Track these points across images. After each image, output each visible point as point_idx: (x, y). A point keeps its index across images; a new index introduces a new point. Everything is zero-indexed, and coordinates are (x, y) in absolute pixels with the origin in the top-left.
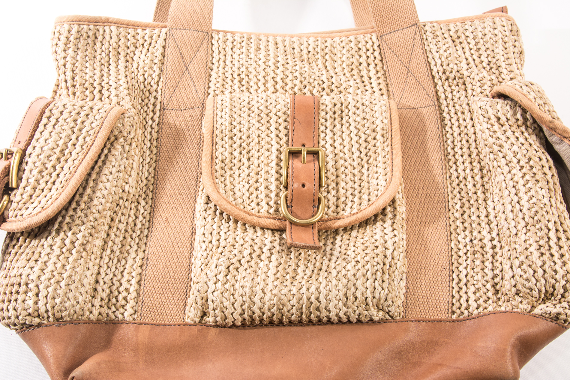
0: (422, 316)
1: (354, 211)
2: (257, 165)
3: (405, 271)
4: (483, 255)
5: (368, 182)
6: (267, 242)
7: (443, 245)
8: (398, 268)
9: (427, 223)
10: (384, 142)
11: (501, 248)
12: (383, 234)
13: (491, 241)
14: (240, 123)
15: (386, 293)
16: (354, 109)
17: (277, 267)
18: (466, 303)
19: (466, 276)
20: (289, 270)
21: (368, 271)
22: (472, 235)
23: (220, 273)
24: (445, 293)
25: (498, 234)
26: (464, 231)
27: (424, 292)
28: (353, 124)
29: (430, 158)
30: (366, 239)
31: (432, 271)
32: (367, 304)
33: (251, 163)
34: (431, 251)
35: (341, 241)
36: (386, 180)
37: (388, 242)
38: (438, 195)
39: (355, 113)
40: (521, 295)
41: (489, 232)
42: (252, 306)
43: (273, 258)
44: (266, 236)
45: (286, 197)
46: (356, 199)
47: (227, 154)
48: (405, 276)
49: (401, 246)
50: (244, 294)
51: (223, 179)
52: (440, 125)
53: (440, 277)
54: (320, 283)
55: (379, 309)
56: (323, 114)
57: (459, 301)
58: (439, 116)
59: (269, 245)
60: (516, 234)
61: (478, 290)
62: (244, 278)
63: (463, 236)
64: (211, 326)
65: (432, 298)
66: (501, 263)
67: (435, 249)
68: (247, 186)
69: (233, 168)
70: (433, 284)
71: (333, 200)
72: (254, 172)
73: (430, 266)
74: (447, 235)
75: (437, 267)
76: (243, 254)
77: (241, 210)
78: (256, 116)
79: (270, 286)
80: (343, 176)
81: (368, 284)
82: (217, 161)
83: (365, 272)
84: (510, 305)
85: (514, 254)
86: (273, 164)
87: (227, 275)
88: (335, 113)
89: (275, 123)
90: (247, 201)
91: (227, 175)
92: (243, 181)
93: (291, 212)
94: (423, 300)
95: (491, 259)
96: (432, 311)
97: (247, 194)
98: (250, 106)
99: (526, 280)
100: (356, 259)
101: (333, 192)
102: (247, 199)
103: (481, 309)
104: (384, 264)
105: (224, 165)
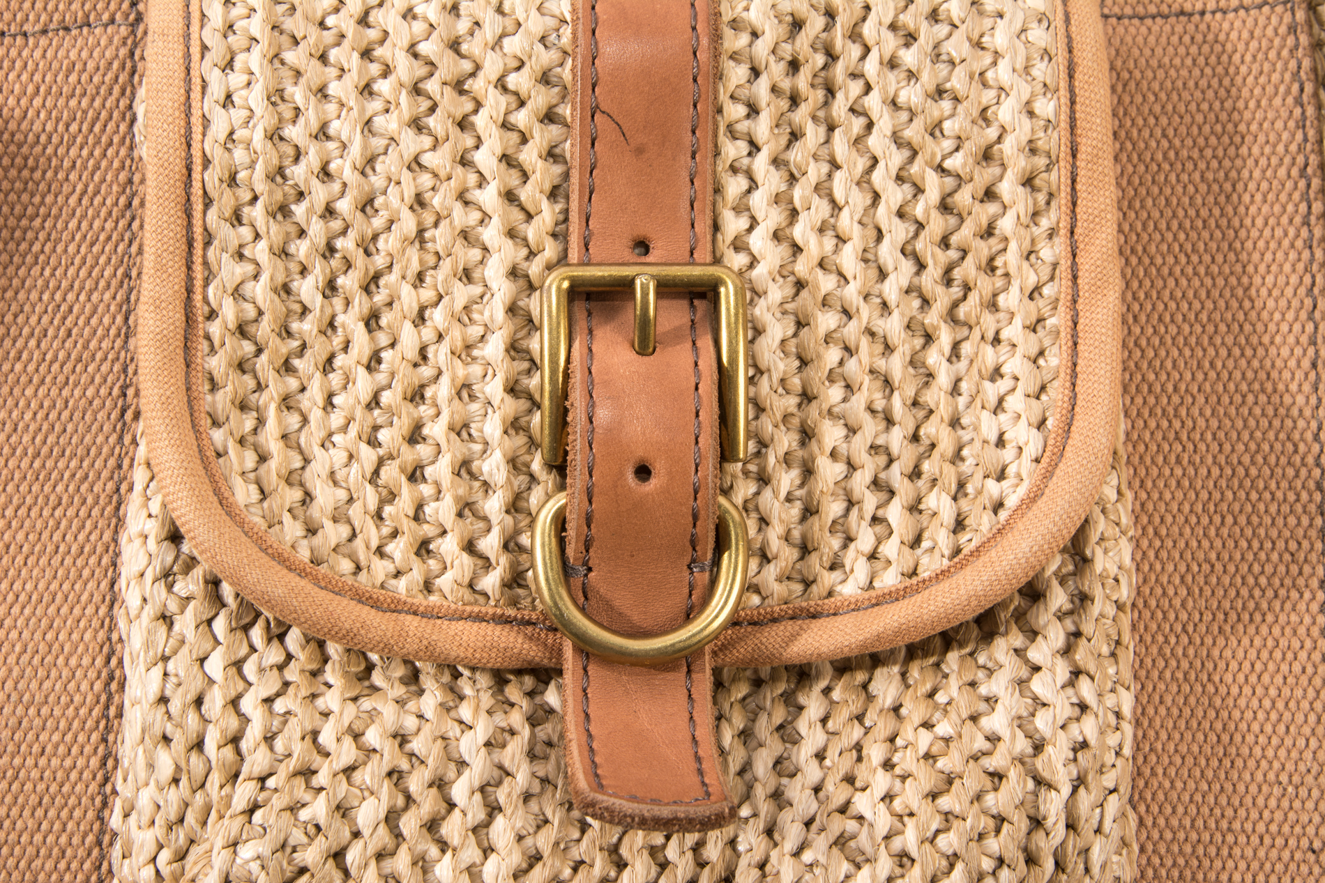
1: (889, 579)
2: (412, 354)
3: (1128, 874)
5: (955, 423)
6: (470, 745)
7: (1307, 730)
8: (1096, 870)
9: (1233, 616)
10: (1035, 214)
12: (1023, 706)
14: (322, 133)
16: (890, 42)
28: (885, 123)
29: (1257, 280)
30: (944, 728)
33: (383, 339)
34: (1251, 764)
35: (824, 722)
36: (1041, 424)
37: (1049, 749)
38: (1290, 472)
39: (892, 64)
43: (501, 831)
44: (465, 712)
45: (560, 522)
46: (895, 513)
47: (260, 291)
49: (1110, 758)
51: (249, 423)
52: (1310, 111)
56: (737, 74)
58: (1306, 63)
59: (478, 768)
67: (1270, 753)
68: (368, 455)
69: (296, 362)
71: (783, 516)
72: (398, 387)
73: (1242, 839)
76: (353, 822)
77: (336, 588)
78: (404, 98)
80: (835, 394)
82: (215, 329)
86: (494, 348)
88: (794, 66)
89: (495, 131)
90: (372, 534)
91: (269, 401)
92: (344, 429)
93: (585, 598)
97: (371, 497)
98: (373, 34)
100: (897, 844)
101: (787, 480)
102: (370, 524)
104: (1031, 861)
105: (248, 347)
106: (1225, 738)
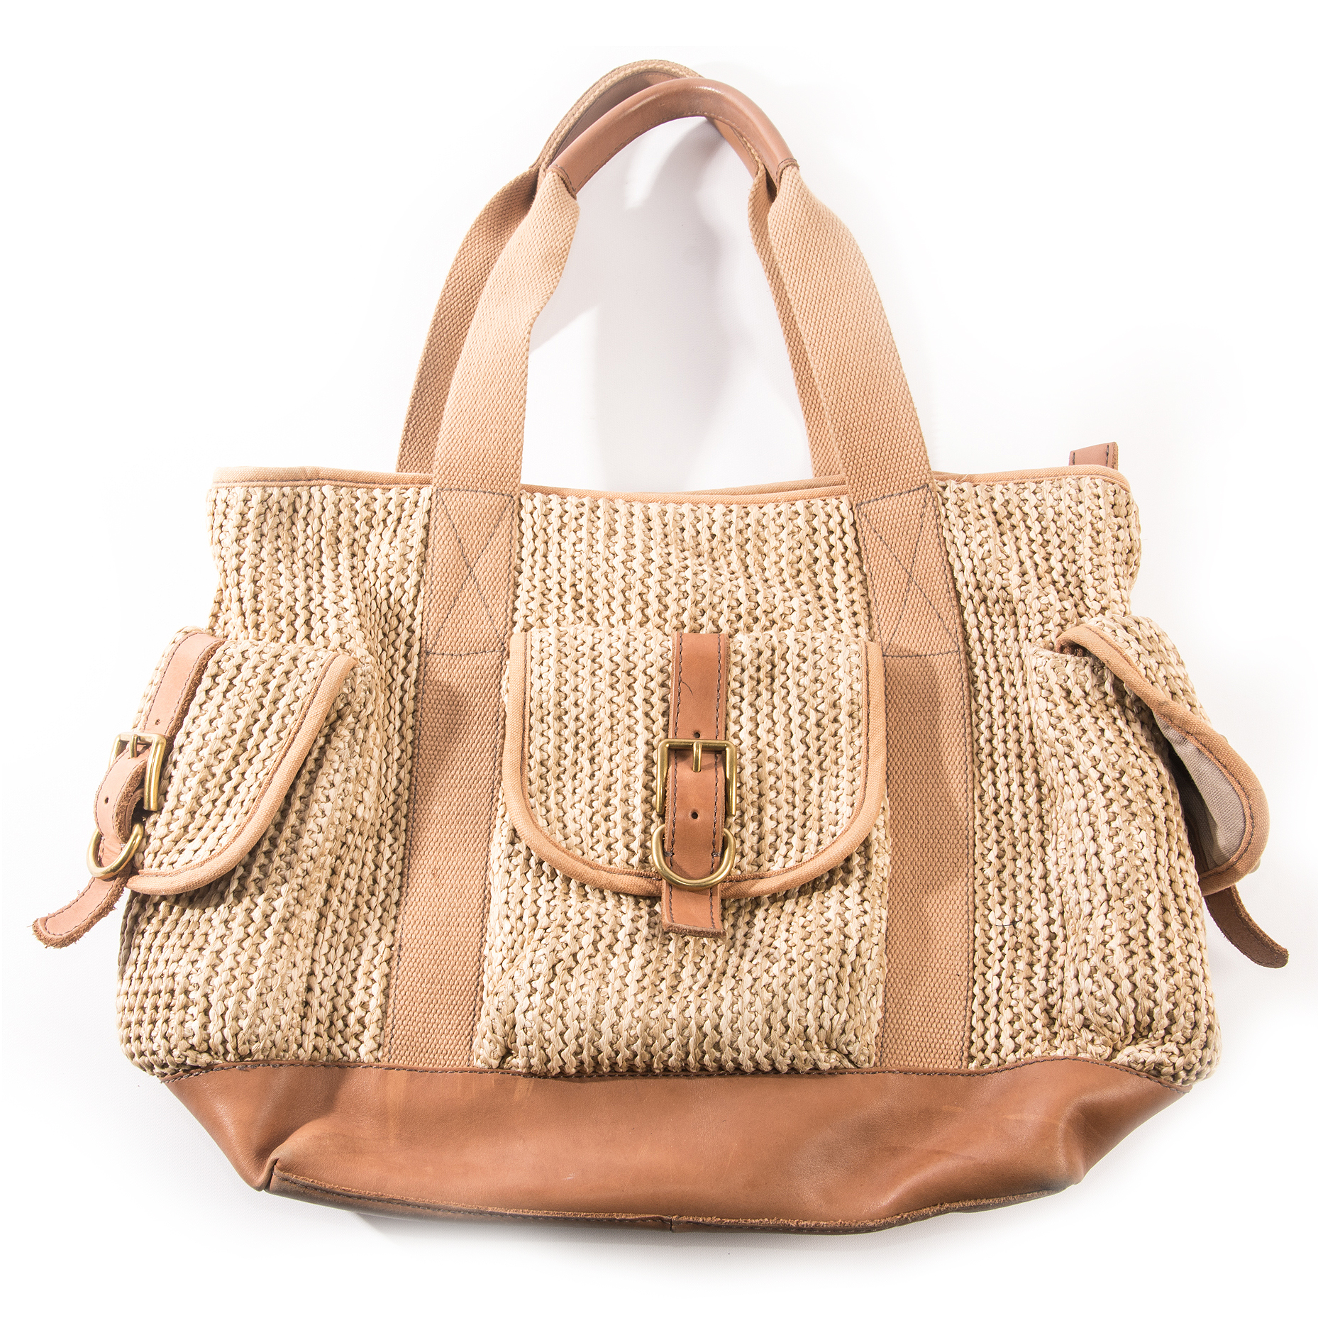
0: (911, 1064)
1: (791, 864)
2: (607, 772)
3: (882, 979)
4: (1032, 952)
5: (820, 807)
6: (625, 920)
7: (958, 930)
8: (868, 973)
9: (931, 887)
10: (853, 729)
11: (1065, 939)
12: (841, 910)
13: (1048, 924)
14: (576, 689)
15: (843, 1019)
16: (797, 661)
17: (643, 968)
18: (995, 1040)
19: (998, 990)
20: (665, 974)
21: (810, 977)
22: (1015, 911)
23: (538, 977)
24: (957, 1022)
25: (1062, 913)
26: (1001, 904)
27: (917, 1018)
28: (794, 691)
29: (945, 758)
30: (810, 917)
31: (935, 980)
32: (808, 1040)
33: (596, 767)
34: (935, 942)
35: (765, 920)
36: (852, 805)
37: (850, 924)
38: (956, 832)
39: (798, 669)
40: (1092, 1027)
41: (1047, 908)
42: (596, 1039)
43: (636, 950)
44: (624, 908)
45: (662, 835)
46: (795, 840)
47: (550, 748)
48: (881, 988)
49: (875, 932)
50: (582, 1016)
51: (544, 798)
52: (966, 693)
53: (949, 991)
54: (722, 999)
55: (830, 1050)
56: (736, 671)
57: (983, 1036)
58: (965, 675)
59: (628, 927)
60: (1091, 915)
61: (1018, 1016)
62: (582, 987)
63: (999, 913)
64: (519, 1074)
65: (931, 1030)
66: (1062, 968)
67: (943, 938)
68: (589, 811)
69: (562, 776)
70: (936, 1005)
71: (751, 841)
72: (601, 784)
73: (930, 969)
74: (967, 912)
75: (945, 971)
76: (580, 943)
77: (577, 859)
78: (607, 676)
79: (630, 1003)
80: (772, 794)
81: (810, 1002)
82: (532, 762)
83: (805, 980)
84: (1072, 1047)
85: (1082, 952)
86: (639, 771)
87: (550, 982)
88: (759, 669)
89: (642, 689)
90: (589, 841)
91: (551, 790)
92: (580, 801)
93: (672, 865)
94: (914, 1033)
95: (1044, 959)
96: (932, 1055)
97: (589, 828)
98: (596, 653)
99: (1101, 1001)
100: (789, 956)
101: (752, 826)
102: (589, 837)
103: (1020, 1053)
104: (842, 966)
105: (544, 770)
106: (925, 932)
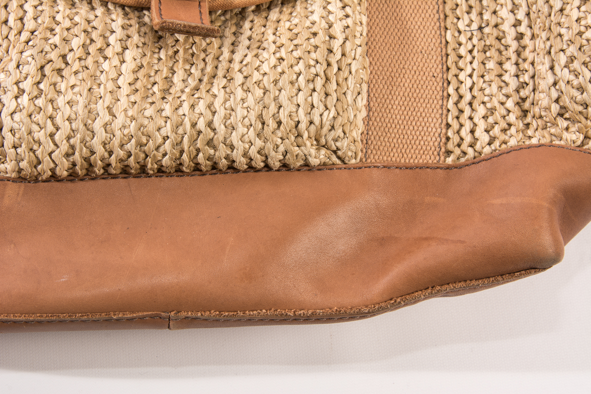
0: (394, 159)
3: (366, 78)
4: (500, 52)
6: (115, 26)
7: (431, 36)
8: (353, 72)
11: (533, 37)
12: (325, 14)
13: (515, 26)
15: (331, 116)
17: (134, 72)
18: (470, 135)
19: (471, 89)
20: (158, 79)
21: (299, 74)
22: (482, 19)
23: (26, 78)
24: (435, 120)
25: (528, 14)
26: (468, 13)
27: (398, 117)
30: (296, 21)
31: (413, 81)
32: (299, 135)
34: (411, 47)
37: (335, 25)
40: (567, 115)
41: (512, 11)
42: (88, 139)
43: (128, 56)
44: (114, 17)
48: (365, 87)
49: (358, 35)
50: (73, 116)
53: (427, 91)
54: (215, 96)
55: (320, 146)
57: (458, 132)
59: (119, 33)
60: (562, 10)
61: (492, 111)
62: (73, 87)
63: (467, 21)
65: (411, 128)
66: (533, 64)
70: (415, 104)
73: (408, 72)
74: (439, 19)
75: (422, 73)
76: (70, 45)
79: (124, 102)
81: (301, 98)
83: (295, 77)
84: (547, 135)
85: (558, 44)
87: (39, 83)
94: (396, 131)
95: (514, 57)
96: (412, 151)
99: (578, 89)
100: (278, 55)
103: (497, 143)
104: (329, 65)
106: (402, 38)
